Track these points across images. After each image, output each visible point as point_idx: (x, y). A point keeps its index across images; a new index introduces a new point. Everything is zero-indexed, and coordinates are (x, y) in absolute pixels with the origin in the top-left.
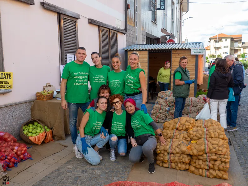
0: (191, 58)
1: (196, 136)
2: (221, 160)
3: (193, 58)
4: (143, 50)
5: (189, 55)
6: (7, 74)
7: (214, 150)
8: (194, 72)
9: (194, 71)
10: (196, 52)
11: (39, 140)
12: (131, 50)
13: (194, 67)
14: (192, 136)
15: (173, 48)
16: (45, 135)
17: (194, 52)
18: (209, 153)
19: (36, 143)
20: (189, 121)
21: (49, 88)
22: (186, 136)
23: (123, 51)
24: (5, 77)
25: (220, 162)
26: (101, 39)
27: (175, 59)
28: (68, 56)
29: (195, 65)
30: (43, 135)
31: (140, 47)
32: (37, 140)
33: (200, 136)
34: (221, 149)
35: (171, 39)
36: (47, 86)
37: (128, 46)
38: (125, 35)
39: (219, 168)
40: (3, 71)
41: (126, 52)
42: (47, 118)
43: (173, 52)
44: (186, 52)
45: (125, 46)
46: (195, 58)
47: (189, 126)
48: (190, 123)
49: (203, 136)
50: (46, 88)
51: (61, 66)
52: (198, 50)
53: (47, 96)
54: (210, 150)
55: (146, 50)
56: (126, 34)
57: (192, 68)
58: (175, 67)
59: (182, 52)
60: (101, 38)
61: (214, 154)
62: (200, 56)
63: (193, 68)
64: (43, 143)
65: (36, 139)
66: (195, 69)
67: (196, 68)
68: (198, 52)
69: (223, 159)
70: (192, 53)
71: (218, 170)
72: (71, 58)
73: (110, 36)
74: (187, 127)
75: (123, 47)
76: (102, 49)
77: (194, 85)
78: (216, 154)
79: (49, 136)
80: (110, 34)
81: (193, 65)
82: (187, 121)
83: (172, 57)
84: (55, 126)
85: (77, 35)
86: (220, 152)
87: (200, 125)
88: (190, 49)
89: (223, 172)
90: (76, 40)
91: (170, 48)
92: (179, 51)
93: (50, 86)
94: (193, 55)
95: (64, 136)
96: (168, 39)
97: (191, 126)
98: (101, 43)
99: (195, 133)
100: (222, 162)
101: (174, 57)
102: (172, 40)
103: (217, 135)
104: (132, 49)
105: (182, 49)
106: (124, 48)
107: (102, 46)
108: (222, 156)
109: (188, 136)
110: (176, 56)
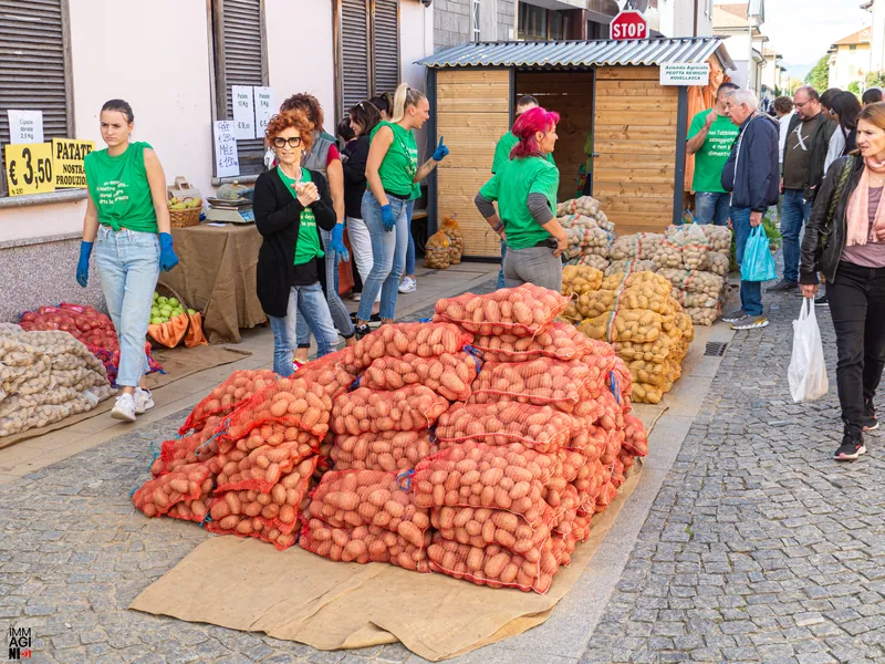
0: (662, 98)
1: (594, 308)
2: (643, 359)
3: (669, 99)
4: (491, 67)
5: (656, 87)
6: (83, 146)
7: (628, 333)
8: (675, 148)
9: (672, 145)
10: (678, 75)
11: (172, 335)
12: (448, 68)
13: (673, 129)
14: (584, 309)
15: (600, 61)
16: (186, 322)
17: (669, 76)
18: (617, 342)
19: (163, 341)
20: (585, 274)
21: (183, 192)
22: (572, 310)
23: (422, 70)
24: (78, 154)
25: (642, 362)
26: (342, 31)
27: (607, 101)
28: (236, 90)
29: (675, 122)
30: (181, 323)
31: (484, 57)
32: (166, 335)
33: (604, 308)
34: (643, 330)
35: (630, 10)
36: (176, 187)
37: (441, 48)
38: (427, 6)
39: (638, 375)
40: (74, 138)
41: (432, 72)
42: (184, 281)
43: (598, 74)
44: (646, 74)
45: (430, 50)
46: (676, 98)
47: (581, 286)
48: (586, 278)
49: (611, 307)
50: (174, 192)
51: (216, 123)
52: (685, 71)
53: (184, 213)
54: (619, 333)
55: (502, 67)
56: (431, 6)
57: (666, 133)
58: (607, 131)
59: (633, 74)
60: (342, 26)
61: (628, 344)
62: (695, 91)
63: (671, 134)
64: (181, 345)
65: (162, 331)
66: (675, 136)
67: (678, 134)
68: (685, 75)
69: (648, 356)
70: (665, 80)
71: (637, 382)
72: (245, 97)
73: (374, 15)
74: (578, 288)
75: (419, 57)
76: (343, 66)
77: (672, 196)
78: (633, 343)
79: (197, 328)
80: (374, 9)
81: (670, 124)
82: (579, 274)
83: (597, 92)
84: (212, 301)
85: (264, 21)
86: (642, 338)
87: (615, 283)
88: (659, 67)
89: (647, 387)
90: (259, 36)
91: (587, 62)
92: (621, 74)
93: (185, 186)
94: (668, 87)
95: (236, 331)
96: (621, 10)
97: (587, 287)
98: (341, 43)
99: (593, 302)
100: (647, 362)
101: (604, 92)
102: (636, 14)
103: (644, 302)
104: (452, 64)
105: (618, 64)
106: (425, 60)
107: (342, 52)
108: (646, 347)
109: (578, 311)
110: (611, 91)
